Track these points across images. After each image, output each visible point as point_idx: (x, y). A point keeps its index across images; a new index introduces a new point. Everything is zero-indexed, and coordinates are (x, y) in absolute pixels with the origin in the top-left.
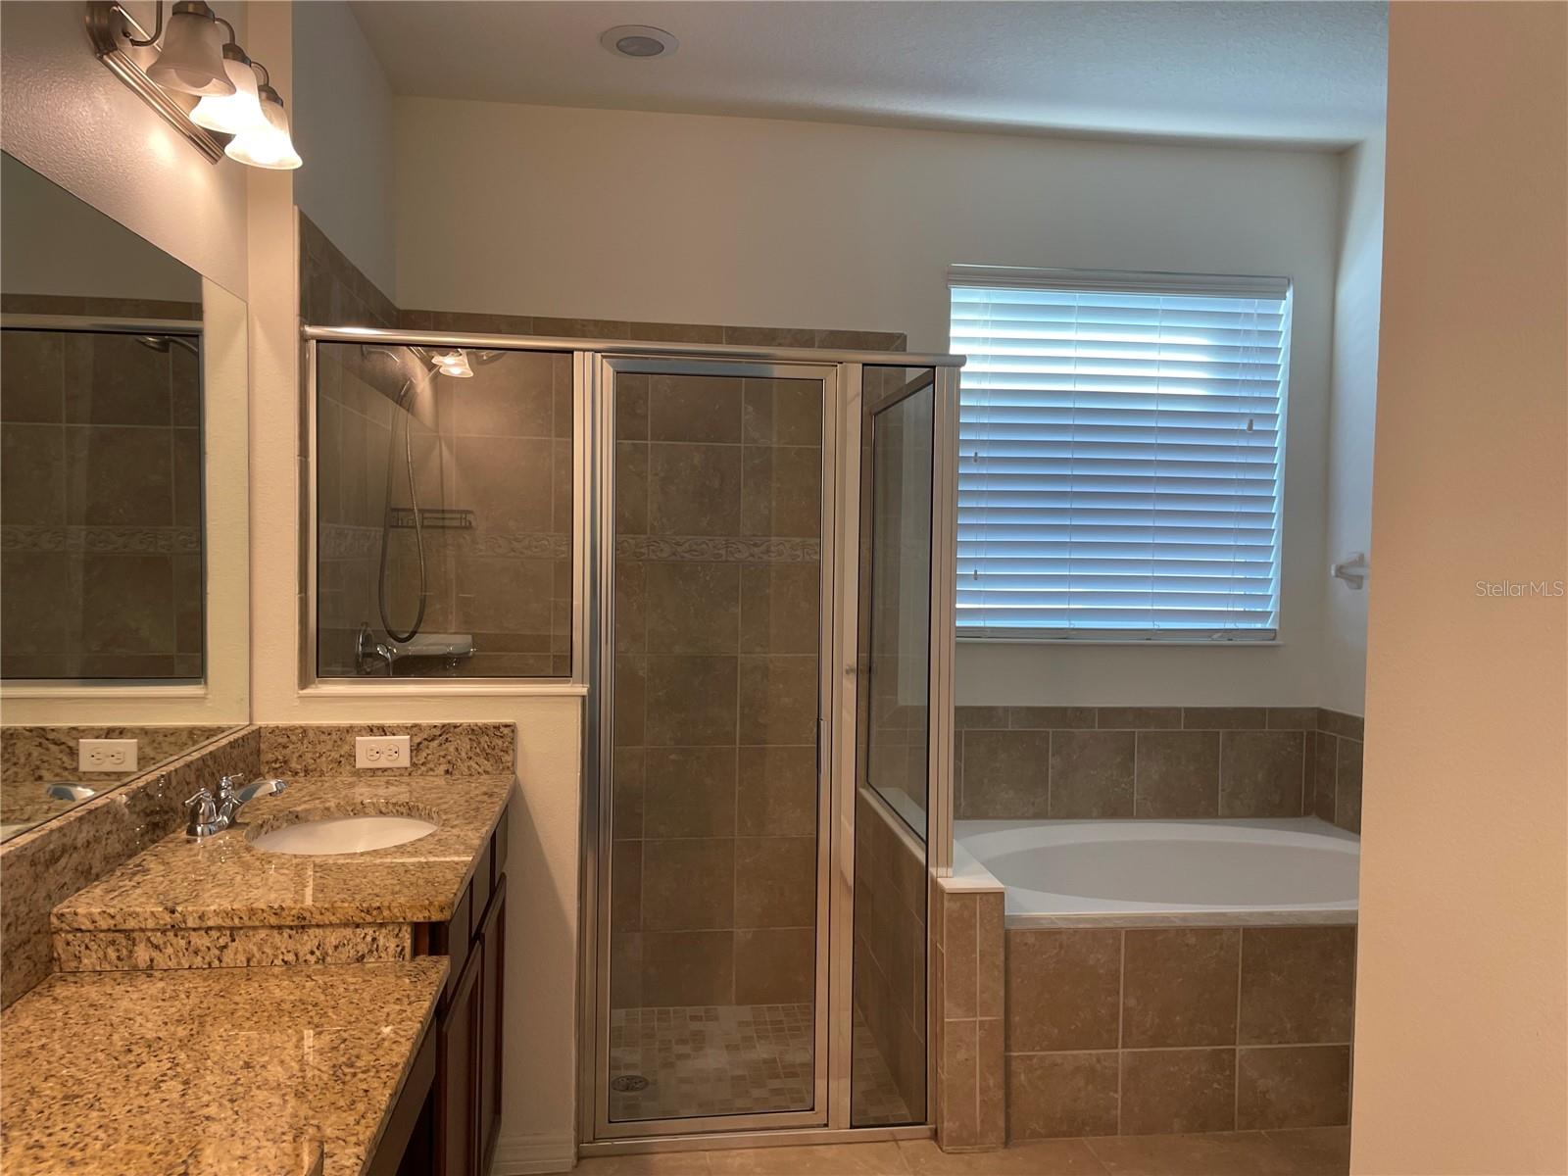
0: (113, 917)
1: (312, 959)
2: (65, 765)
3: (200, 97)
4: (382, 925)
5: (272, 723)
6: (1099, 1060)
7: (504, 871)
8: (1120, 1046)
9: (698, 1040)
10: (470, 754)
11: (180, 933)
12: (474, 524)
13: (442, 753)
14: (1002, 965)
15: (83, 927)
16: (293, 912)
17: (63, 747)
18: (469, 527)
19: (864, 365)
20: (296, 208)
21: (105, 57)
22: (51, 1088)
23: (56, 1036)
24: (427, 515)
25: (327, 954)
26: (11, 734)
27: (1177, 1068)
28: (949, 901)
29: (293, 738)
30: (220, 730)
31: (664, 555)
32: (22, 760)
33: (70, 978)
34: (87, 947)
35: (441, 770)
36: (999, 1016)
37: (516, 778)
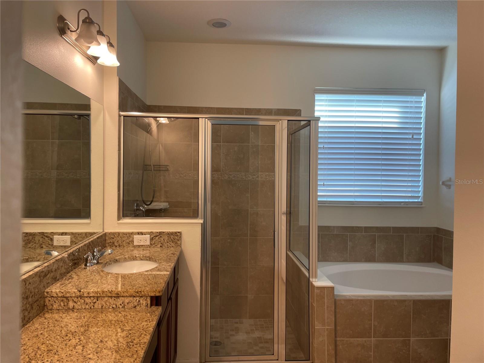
0: (62, 293)
1: (121, 307)
2: (50, 244)
3: (90, 47)
4: (141, 297)
5: (110, 231)
6: (365, 342)
7: (178, 277)
8: (372, 337)
9: (237, 330)
10: (168, 241)
11: (82, 298)
12: (169, 169)
13: (159, 241)
14: (334, 311)
15: (54, 296)
16: (115, 292)
17: (49, 238)
18: (168, 170)
19: (288, 121)
20: (118, 77)
21: (63, 36)
22: (44, 347)
23: (46, 330)
24: (155, 167)
25: (125, 305)
26: (34, 234)
27: (391, 345)
28: (316, 289)
29: (116, 236)
30: (94, 233)
31: (226, 178)
32: (37, 242)
33: (50, 311)
34: (55, 302)
35: (159, 246)
36: (333, 327)
37: (182, 249)
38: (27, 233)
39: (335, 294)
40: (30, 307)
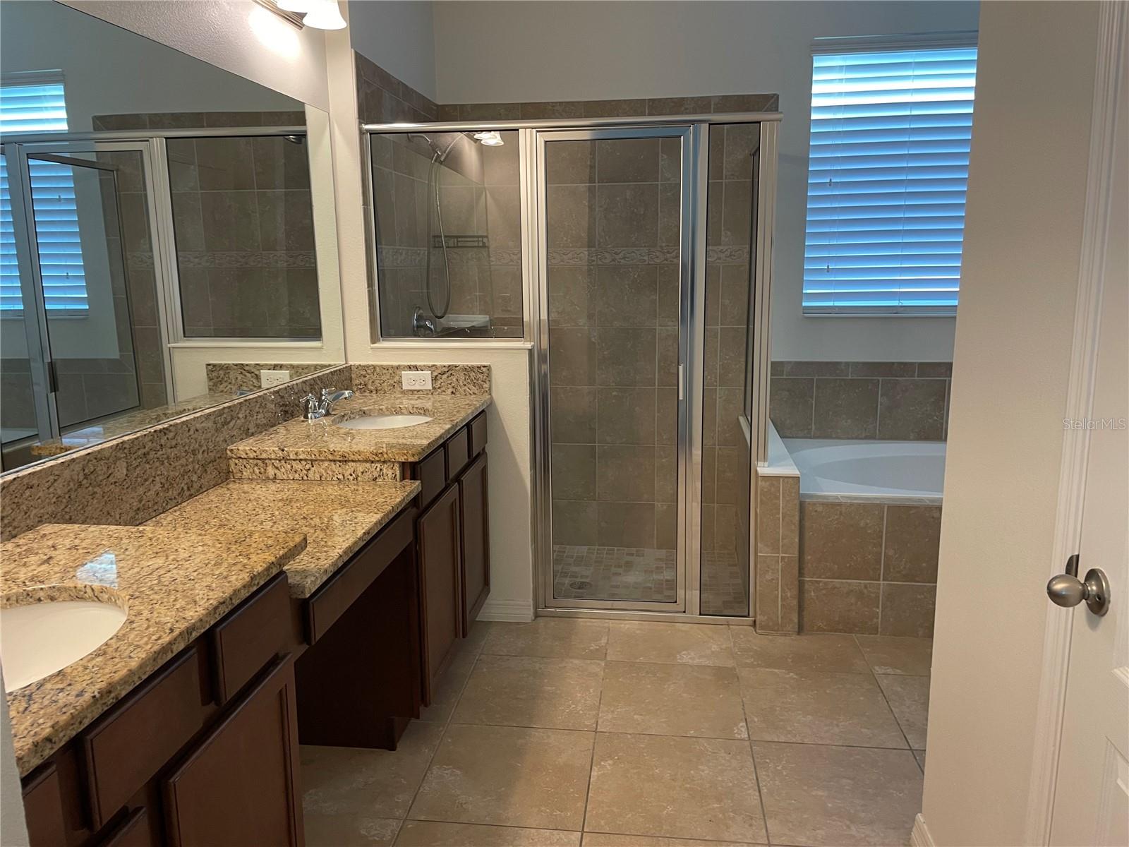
0: (255, 452)
1: (351, 478)
2: (255, 384)
4: (384, 462)
5: (357, 363)
6: (866, 587)
7: (486, 450)
8: (881, 579)
9: (629, 566)
10: (465, 383)
11: (288, 462)
12: (488, 244)
13: (449, 382)
14: (797, 523)
15: (242, 457)
16: (340, 454)
17: (253, 374)
18: (484, 246)
19: (710, 124)
23: (224, 503)
24: (459, 239)
25: (358, 476)
26: (227, 367)
27: (922, 596)
28: (761, 481)
29: (369, 371)
30: (330, 365)
31: (607, 261)
32: (233, 381)
33: (238, 481)
34: (245, 467)
35: (449, 391)
36: (795, 554)
37: (492, 398)
38: (214, 366)
39: (801, 492)
40: (200, 469)
